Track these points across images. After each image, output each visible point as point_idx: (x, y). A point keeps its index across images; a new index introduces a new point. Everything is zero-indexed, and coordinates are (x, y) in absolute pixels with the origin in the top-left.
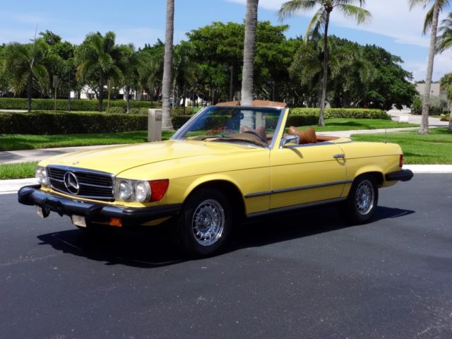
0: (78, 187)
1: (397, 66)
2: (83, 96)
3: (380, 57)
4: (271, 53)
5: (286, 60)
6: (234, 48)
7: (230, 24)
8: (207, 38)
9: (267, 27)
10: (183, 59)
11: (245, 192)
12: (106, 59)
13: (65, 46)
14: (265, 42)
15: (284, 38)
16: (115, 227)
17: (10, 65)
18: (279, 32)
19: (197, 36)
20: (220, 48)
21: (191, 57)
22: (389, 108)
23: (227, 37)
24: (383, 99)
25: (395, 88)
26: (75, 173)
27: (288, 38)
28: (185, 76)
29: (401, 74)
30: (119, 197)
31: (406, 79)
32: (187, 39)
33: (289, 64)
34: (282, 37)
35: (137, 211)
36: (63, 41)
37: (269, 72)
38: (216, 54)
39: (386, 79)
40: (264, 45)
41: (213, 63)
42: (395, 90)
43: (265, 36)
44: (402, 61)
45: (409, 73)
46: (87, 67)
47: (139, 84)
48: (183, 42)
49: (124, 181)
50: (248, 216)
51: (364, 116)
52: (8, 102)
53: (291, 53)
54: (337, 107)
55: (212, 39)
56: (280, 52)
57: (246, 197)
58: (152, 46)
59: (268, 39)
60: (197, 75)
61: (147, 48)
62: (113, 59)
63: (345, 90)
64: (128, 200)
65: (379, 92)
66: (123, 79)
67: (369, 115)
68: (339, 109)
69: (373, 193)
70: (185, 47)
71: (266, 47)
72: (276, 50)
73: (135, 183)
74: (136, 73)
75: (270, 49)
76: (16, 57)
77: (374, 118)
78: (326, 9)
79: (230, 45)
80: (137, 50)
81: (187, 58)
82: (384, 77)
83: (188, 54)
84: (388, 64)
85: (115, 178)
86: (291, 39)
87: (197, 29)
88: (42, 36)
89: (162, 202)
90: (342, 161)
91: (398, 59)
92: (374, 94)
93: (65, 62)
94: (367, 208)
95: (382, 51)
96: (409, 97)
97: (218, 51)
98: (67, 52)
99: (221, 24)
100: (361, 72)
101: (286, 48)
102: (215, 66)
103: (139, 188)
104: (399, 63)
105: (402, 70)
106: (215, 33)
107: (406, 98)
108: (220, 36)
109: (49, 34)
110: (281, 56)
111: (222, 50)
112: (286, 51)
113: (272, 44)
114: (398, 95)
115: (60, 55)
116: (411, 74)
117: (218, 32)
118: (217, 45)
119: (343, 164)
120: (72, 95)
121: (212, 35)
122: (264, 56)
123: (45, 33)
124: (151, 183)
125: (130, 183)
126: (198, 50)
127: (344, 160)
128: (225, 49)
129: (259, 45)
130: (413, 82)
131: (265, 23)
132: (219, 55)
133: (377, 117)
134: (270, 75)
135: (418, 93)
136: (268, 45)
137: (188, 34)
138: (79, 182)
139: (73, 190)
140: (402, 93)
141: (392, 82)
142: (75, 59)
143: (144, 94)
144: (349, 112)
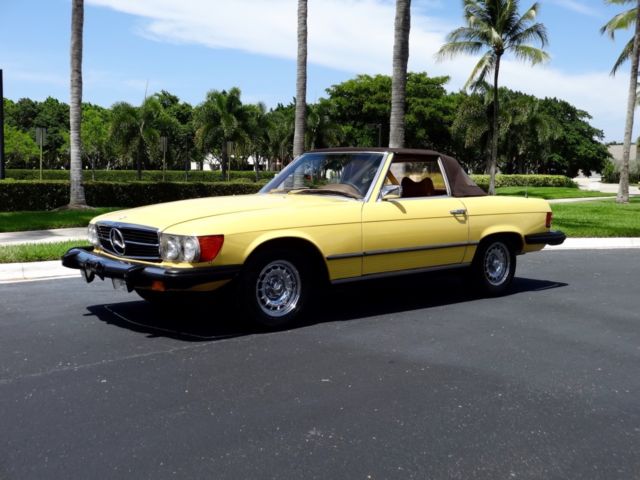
0: (123, 246)
1: (585, 123)
2: (207, 168)
3: (563, 112)
4: (427, 111)
5: (446, 118)
6: (383, 105)
7: (379, 76)
8: (350, 95)
9: (422, 79)
10: (322, 120)
11: (326, 252)
12: (229, 122)
13: (183, 107)
14: (422, 97)
15: (445, 91)
16: (158, 292)
17: (117, 129)
18: (438, 84)
19: (339, 92)
20: (367, 105)
21: (332, 117)
22: (575, 175)
23: (375, 93)
24: (567, 164)
25: (582, 150)
26: (121, 230)
27: (449, 93)
28: (325, 140)
29: (589, 133)
30: (165, 256)
31: (596, 138)
32: (327, 97)
33: (450, 123)
34: (443, 91)
35: (184, 272)
36: (181, 103)
37: (427, 133)
38: (361, 113)
39: (571, 138)
40: (420, 100)
41: (358, 124)
42: (582, 153)
43: (421, 91)
44: (590, 117)
45: (599, 131)
46: (207, 130)
47: (270, 150)
48: (322, 99)
49: (172, 237)
50: (333, 282)
51: (545, 184)
52: (118, 175)
53: (452, 109)
54: (510, 173)
55: (356, 95)
56: (440, 109)
57: (329, 259)
58: (285, 106)
59: (424, 94)
60: (338, 138)
61: (280, 108)
62: (238, 120)
63: (520, 153)
64: (176, 259)
65: (563, 155)
66: (250, 145)
67: (551, 182)
68: (513, 176)
69: (509, 259)
70: (325, 105)
71: (423, 103)
72: (435, 107)
73: (182, 239)
74: (266, 137)
75: (427, 106)
76: (123, 119)
77: (557, 186)
78: (496, 52)
79: (379, 101)
80: (268, 111)
81: (327, 118)
82: (568, 136)
83: (328, 114)
84: (573, 120)
85: (162, 234)
86: (453, 94)
87: (338, 84)
88: (157, 98)
89: (216, 262)
90: (462, 218)
91: (585, 114)
92: (557, 157)
93: (183, 127)
94: (500, 278)
95: (565, 105)
96: (600, 161)
97: (364, 109)
98: (184, 114)
99: (368, 77)
100: (539, 130)
101: (447, 104)
102: (361, 128)
103: (188, 245)
104: (586, 119)
105: (590, 127)
106: (360, 87)
107: (596, 161)
108: (367, 91)
109: (165, 94)
110: (441, 114)
111: (369, 108)
112: (447, 108)
113: (430, 99)
114: (586, 157)
115: (177, 118)
116: (601, 132)
117: (363, 87)
118: (363, 102)
119: (463, 222)
120: (194, 166)
121: (357, 90)
122: (420, 115)
123: (161, 93)
124: (201, 239)
125: (177, 239)
126: (340, 108)
127: (466, 217)
128: (372, 106)
129: (414, 101)
130: (604, 142)
131: (421, 75)
132: (366, 114)
133: (561, 184)
134: (427, 136)
135: (610, 156)
136: (425, 100)
137: (328, 90)
138: (125, 239)
139: (120, 250)
140: (591, 156)
141: (578, 143)
142: (194, 122)
143: (278, 163)
144: (525, 180)
